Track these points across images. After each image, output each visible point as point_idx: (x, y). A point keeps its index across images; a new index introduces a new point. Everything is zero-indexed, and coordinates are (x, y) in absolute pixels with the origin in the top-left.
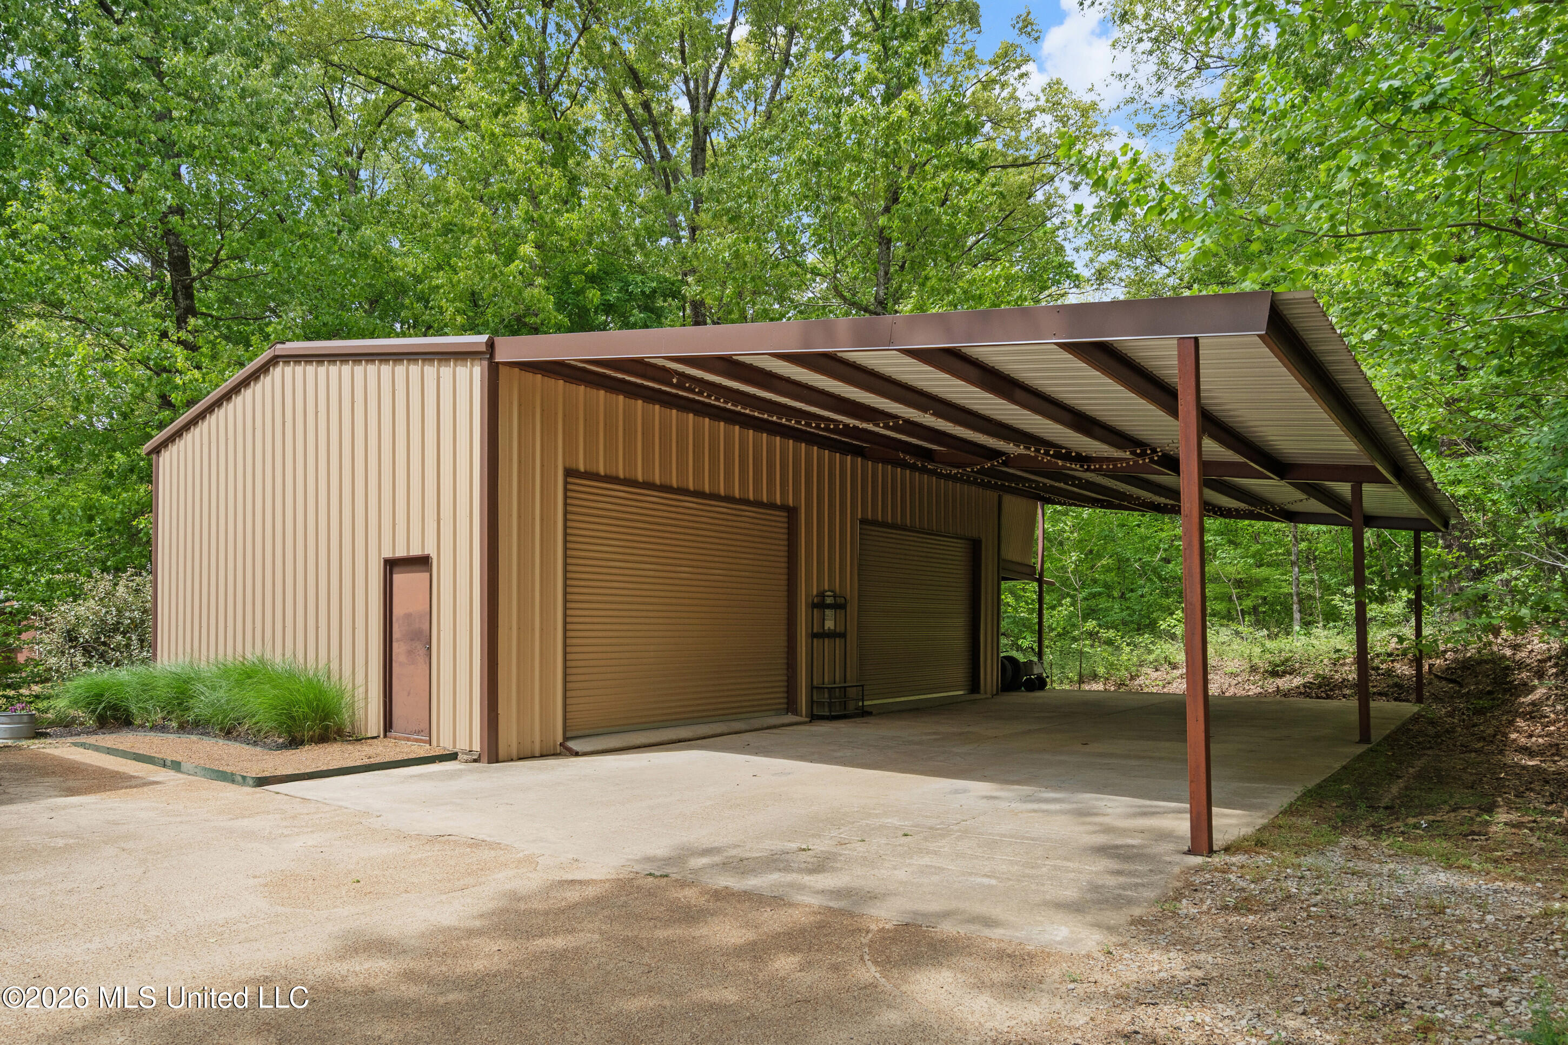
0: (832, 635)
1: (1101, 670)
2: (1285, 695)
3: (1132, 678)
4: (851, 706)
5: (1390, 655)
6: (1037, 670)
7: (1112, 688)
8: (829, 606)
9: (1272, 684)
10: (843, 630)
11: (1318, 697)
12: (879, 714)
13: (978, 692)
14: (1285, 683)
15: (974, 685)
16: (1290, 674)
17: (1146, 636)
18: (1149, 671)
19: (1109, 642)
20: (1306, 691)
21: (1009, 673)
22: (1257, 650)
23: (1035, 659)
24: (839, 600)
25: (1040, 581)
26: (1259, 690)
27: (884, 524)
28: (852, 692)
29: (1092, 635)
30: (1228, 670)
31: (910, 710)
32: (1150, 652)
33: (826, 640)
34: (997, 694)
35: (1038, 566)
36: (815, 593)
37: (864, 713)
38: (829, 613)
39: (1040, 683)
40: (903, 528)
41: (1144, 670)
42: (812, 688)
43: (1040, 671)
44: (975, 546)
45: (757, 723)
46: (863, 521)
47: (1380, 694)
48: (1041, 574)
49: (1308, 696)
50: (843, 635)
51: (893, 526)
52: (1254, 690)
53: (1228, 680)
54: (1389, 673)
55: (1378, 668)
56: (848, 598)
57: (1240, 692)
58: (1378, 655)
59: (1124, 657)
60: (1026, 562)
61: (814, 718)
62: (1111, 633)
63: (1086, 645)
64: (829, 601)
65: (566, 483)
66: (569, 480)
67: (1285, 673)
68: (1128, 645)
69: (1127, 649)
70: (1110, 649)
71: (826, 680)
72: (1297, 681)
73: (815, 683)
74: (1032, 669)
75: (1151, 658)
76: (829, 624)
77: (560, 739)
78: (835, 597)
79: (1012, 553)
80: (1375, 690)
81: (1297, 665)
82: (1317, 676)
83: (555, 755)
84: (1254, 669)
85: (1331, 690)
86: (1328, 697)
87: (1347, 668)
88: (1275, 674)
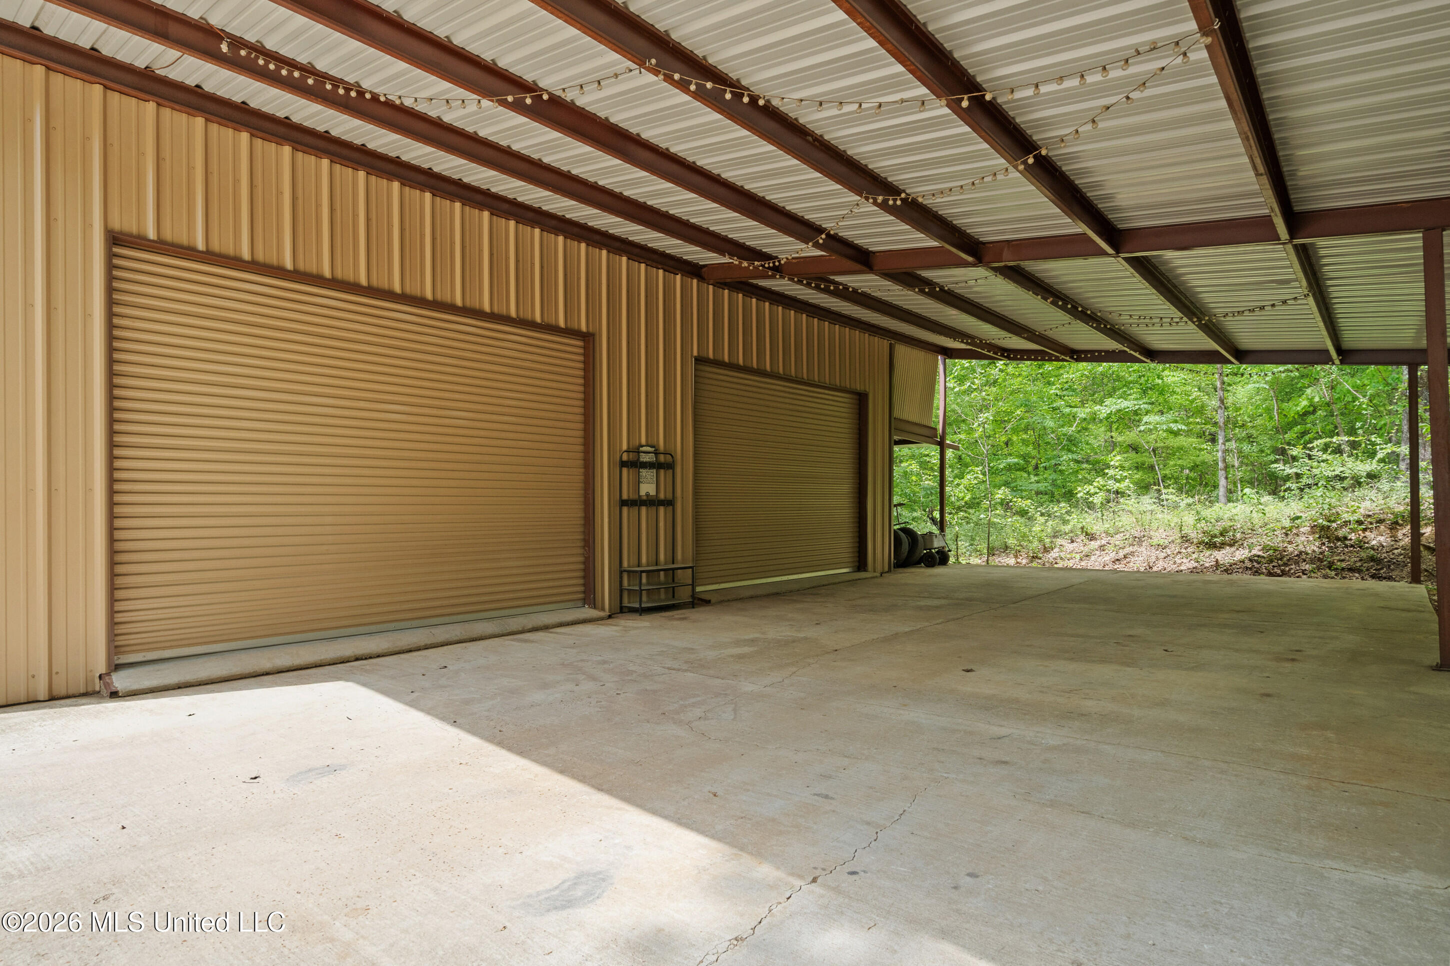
0: (651, 502)
1: (1011, 542)
2: (1226, 571)
3: (1046, 550)
4: (684, 594)
5: (1360, 522)
6: (937, 543)
7: (1024, 562)
8: (645, 465)
9: (1208, 558)
10: (669, 496)
11: (1270, 574)
12: (721, 602)
13: (865, 570)
14: (1225, 556)
15: (861, 563)
16: (1231, 545)
17: (1062, 505)
18: (1063, 542)
19: (1023, 513)
20: (1254, 566)
21: (905, 546)
22: (1189, 519)
23: (935, 530)
24: (662, 458)
25: (942, 444)
26: (1193, 564)
27: (732, 366)
28: (685, 576)
29: (1006, 505)
30: (1155, 541)
31: (768, 596)
32: (1065, 522)
33: (644, 510)
34: (889, 571)
35: (940, 431)
36: (625, 447)
37: (698, 602)
38: (647, 474)
39: (942, 558)
40: (760, 372)
41: (1059, 541)
42: (620, 572)
43: (942, 544)
44: (861, 400)
45: (515, 624)
46: (700, 360)
47: (1351, 570)
48: (943, 438)
49: (1257, 572)
50: (669, 503)
51: (746, 369)
52: (1187, 565)
53: (1154, 553)
54: (1361, 544)
55: (1345, 538)
56: (678, 457)
57: (1171, 567)
58: (1347, 523)
59: (1037, 528)
60: (925, 423)
61: (621, 610)
62: (1025, 504)
63: (998, 517)
64: (645, 458)
65: (110, 256)
66: (116, 250)
67: (1223, 545)
68: (1042, 515)
69: (1042, 519)
70: (1023, 520)
71: (644, 560)
72: (1241, 554)
73: (625, 564)
74: (932, 542)
75: (1067, 528)
76: (648, 488)
77: (102, 668)
78: (656, 453)
79: (907, 411)
80: (1344, 565)
81: (1238, 536)
82: (1265, 548)
83: (88, 694)
84: (1185, 539)
85: (1285, 565)
86: (1284, 574)
87: (1303, 538)
88: (1212, 546)
